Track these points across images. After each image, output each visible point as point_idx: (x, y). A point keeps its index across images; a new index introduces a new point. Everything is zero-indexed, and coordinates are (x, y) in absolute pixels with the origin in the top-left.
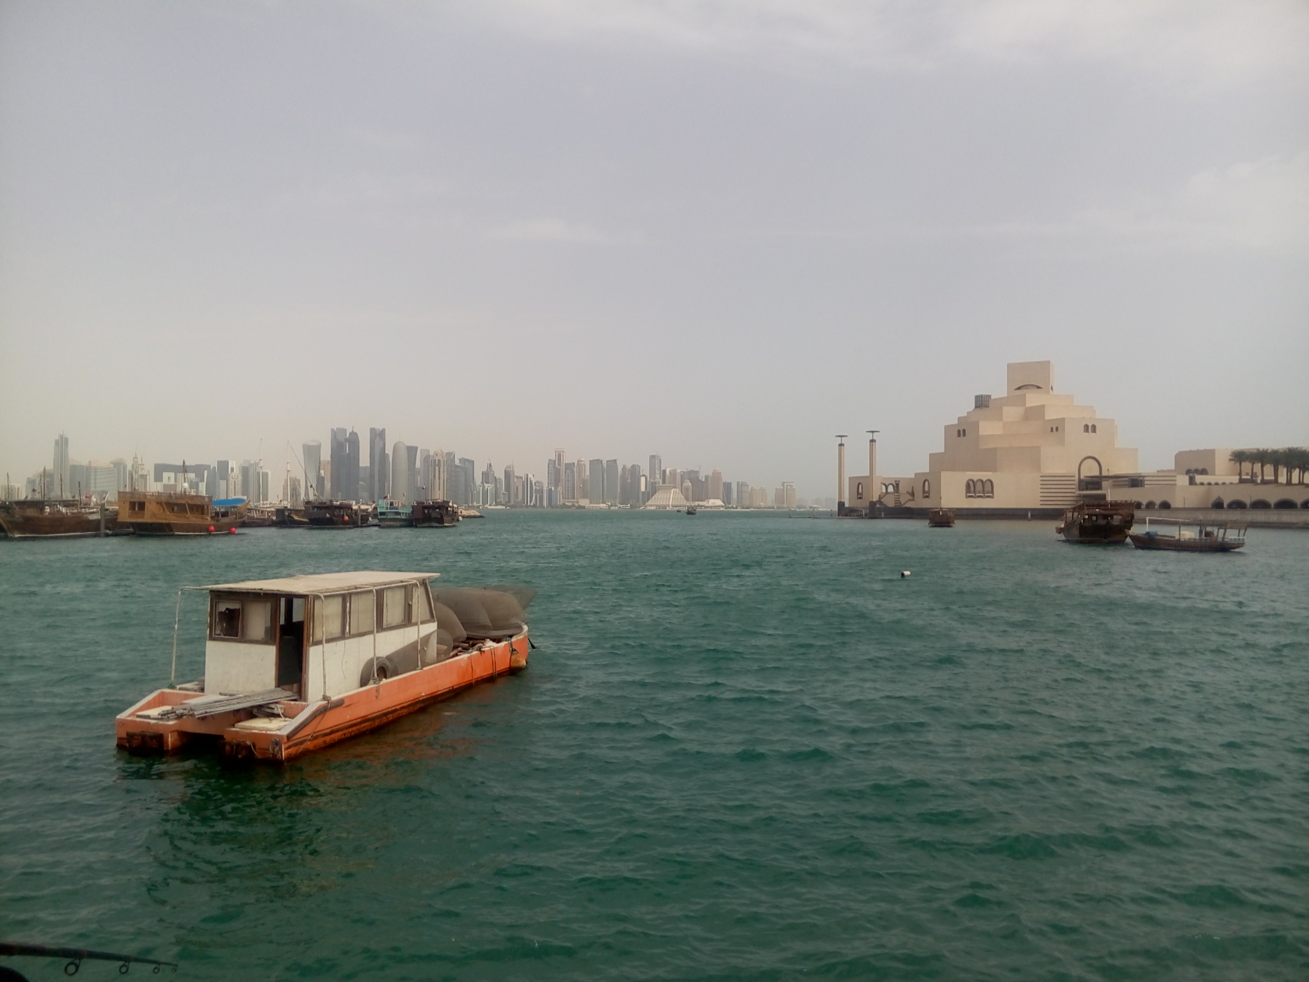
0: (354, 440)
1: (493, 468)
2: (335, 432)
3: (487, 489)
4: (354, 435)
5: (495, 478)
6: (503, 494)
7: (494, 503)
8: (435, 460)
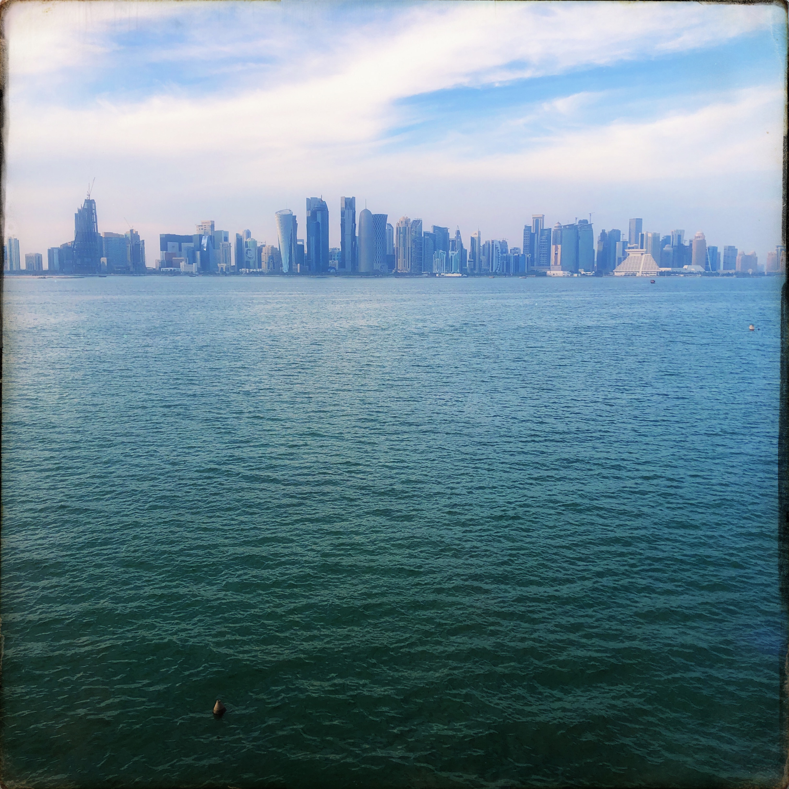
2: (311, 202)
3: (452, 257)
4: (324, 204)
8: (400, 228)
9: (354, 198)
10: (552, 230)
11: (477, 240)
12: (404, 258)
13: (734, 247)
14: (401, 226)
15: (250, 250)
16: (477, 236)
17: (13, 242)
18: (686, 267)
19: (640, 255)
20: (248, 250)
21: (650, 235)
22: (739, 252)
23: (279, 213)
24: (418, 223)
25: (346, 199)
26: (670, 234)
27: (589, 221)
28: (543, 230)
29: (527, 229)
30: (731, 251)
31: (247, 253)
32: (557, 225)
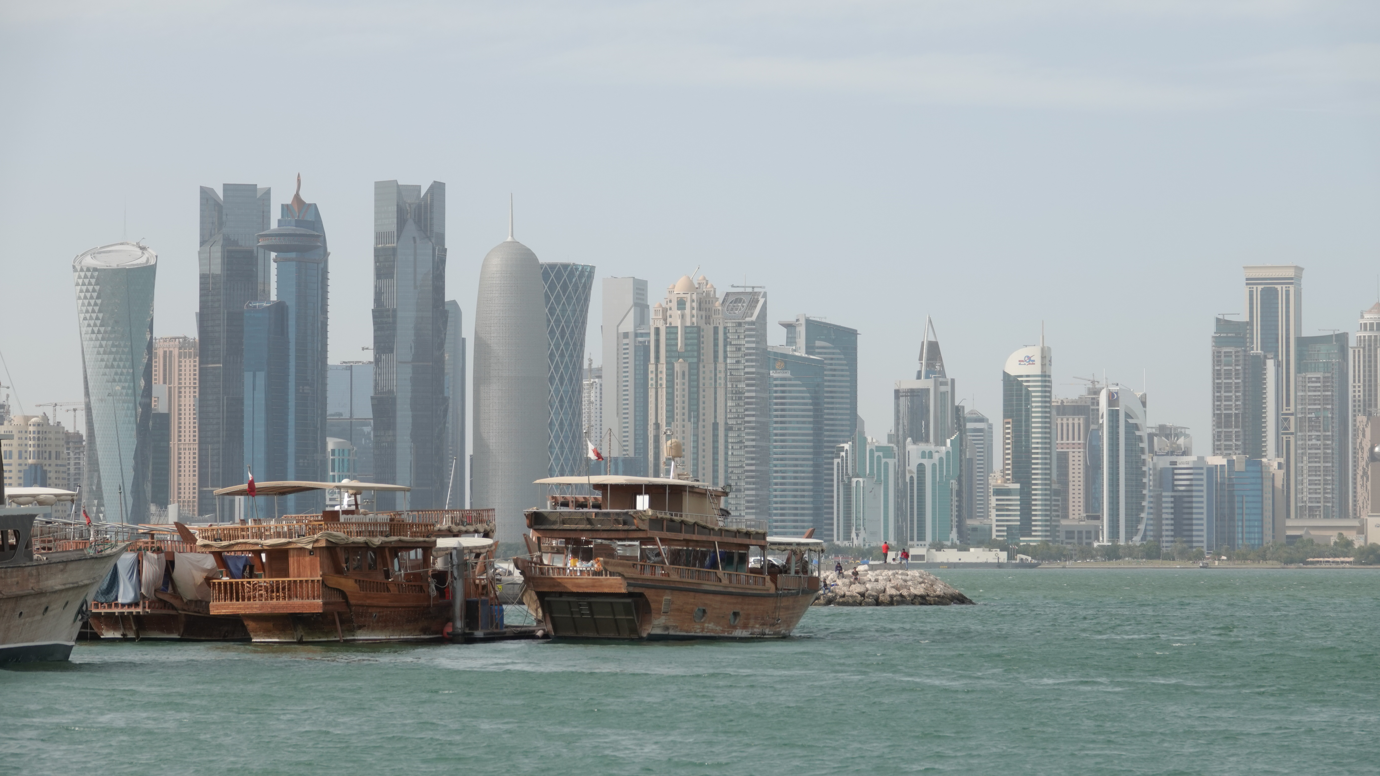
2: (218, 207)
3: (921, 468)
4: (304, 215)
5: (958, 410)
6: (998, 492)
7: (954, 535)
16: (1036, 369)
24: (749, 304)
29: (1228, 333)
32: (1370, 317)
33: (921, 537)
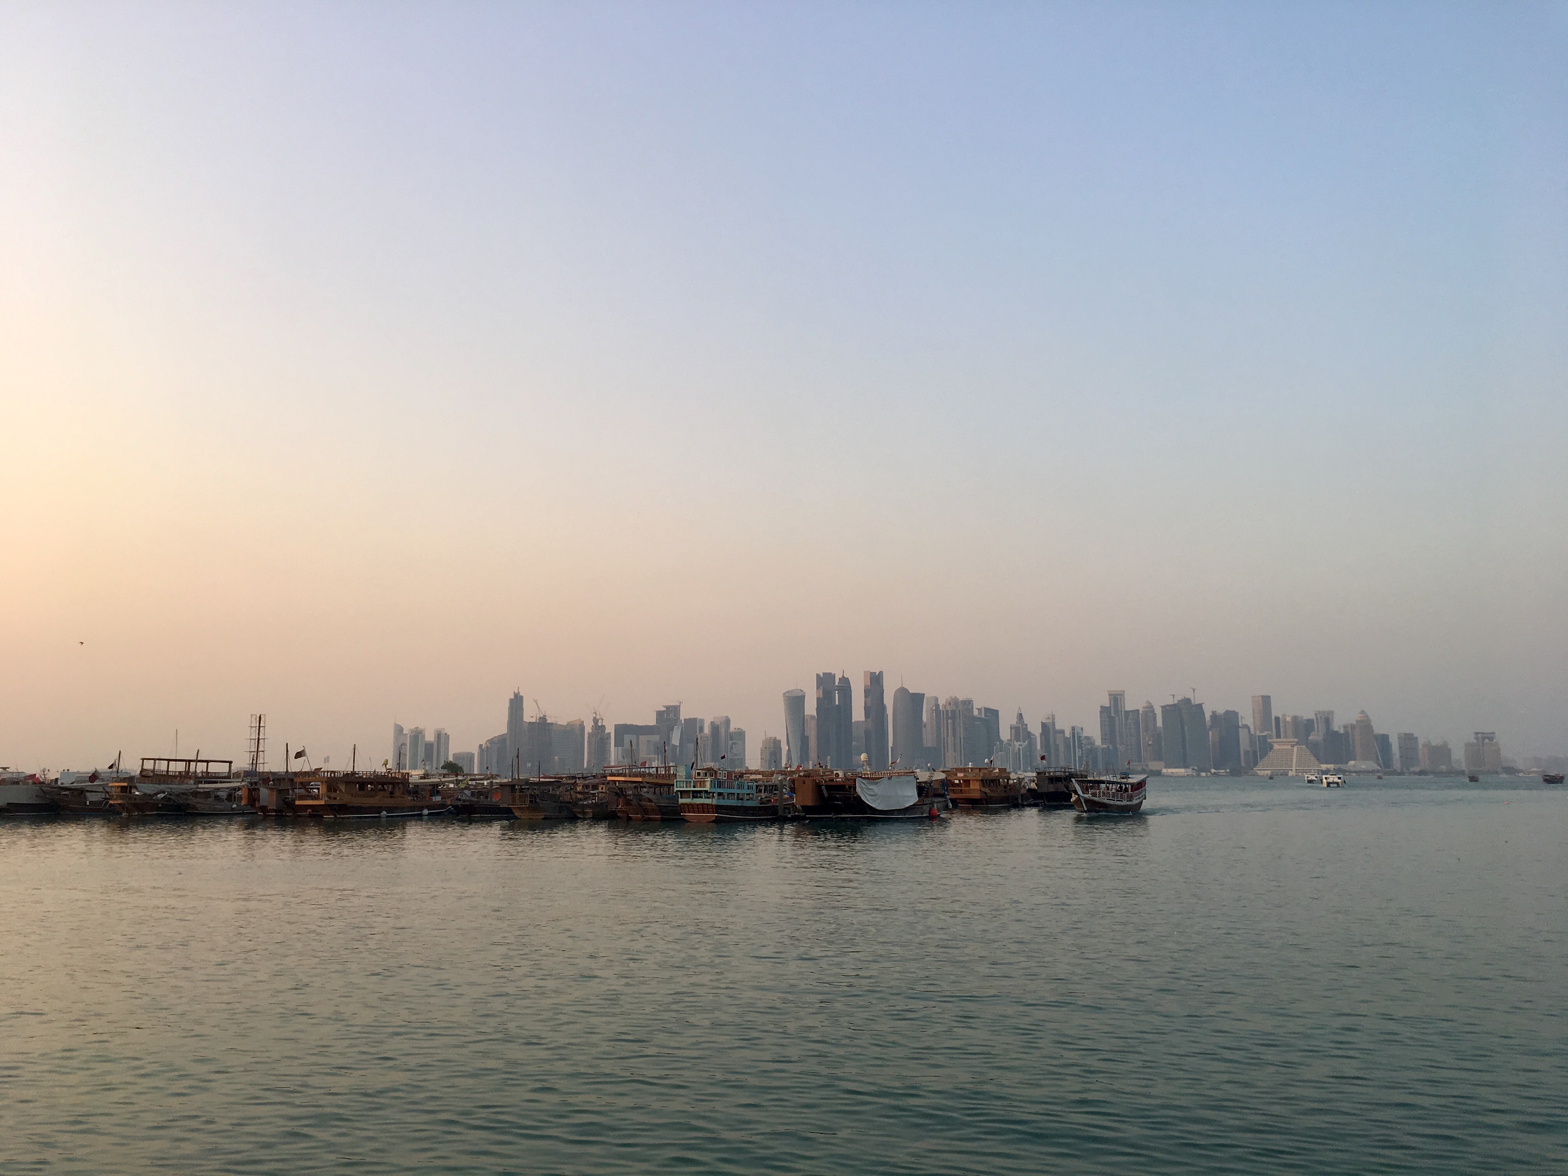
0: (845, 687)
1: (1026, 720)
2: (821, 679)
3: (1019, 749)
4: (845, 681)
5: (1029, 733)
8: (947, 711)
9: (881, 673)
10: (1141, 712)
11: (1051, 727)
12: (955, 751)
13: (1412, 734)
14: (949, 709)
15: (735, 744)
16: (1050, 721)
17: (443, 736)
18: (1352, 763)
19: (1290, 747)
20: (733, 743)
21: (1288, 719)
22: (1421, 742)
23: (787, 694)
24: (968, 703)
25: (871, 673)
26: (1313, 717)
27: (1192, 699)
28: (1127, 712)
29: (1104, 710)
30: (1408, 740)
31: (732, 747)
32: (1145, 705)
33: (1020, 769)
